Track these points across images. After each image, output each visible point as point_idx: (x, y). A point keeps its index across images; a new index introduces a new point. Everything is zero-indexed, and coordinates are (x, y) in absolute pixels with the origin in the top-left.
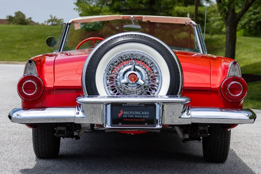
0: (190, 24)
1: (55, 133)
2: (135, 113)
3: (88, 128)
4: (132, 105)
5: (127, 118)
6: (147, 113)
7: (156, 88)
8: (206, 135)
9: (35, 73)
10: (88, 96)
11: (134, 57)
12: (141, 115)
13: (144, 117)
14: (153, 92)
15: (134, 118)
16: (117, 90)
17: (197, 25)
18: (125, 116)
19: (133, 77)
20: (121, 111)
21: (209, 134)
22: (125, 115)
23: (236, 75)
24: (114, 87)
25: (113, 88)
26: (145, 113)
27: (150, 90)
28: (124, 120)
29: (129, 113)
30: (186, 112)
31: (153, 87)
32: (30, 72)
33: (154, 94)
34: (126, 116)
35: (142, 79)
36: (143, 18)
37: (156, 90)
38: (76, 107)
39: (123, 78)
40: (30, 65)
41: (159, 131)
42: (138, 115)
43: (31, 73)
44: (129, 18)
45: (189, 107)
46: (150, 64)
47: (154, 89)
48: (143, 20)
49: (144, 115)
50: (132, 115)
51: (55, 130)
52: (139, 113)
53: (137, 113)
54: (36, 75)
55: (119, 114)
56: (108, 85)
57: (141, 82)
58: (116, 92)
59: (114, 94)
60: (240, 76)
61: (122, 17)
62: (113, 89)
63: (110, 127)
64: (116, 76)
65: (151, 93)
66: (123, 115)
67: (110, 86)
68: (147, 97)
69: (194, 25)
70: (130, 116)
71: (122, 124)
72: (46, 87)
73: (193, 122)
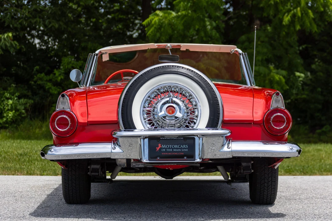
0: (235, 52)
1: (89, 172)
2: (173, 146)
3: (124, 165)
4: (170, 138)
5: (166, 152)
6: (186, 146)
7: (195, 121)
8: (249, 171)
9: (68, 107)
10: (124, 130)
11: (171, 89)
12: (180, 149)
13: (183, 150)
14: (192, 125)
15: (173, 152)
16: (155, 124)
17: (243, 54)
18: (163, 150)
19: (171, 110)
20: (160, 145)
21: (253, 171)
22: (163, 148)
23: (279, 107)
24: (151, 120)
25: (150, 121)
26: (184, 146)
27: (189, 123)
28: (163, 154)
29: (168, 146)
30: (226, 146)
31: (192, 120)
32: (63, 106)
33: (193, 127)
34: (164, 150)
35: (180, 112)
36: (181, 47)
37: (195, 123)
38: (112, 143)
39: (161, 111)
40: (62, 99)
41: (199, 165)
42: (176, 149)
43: (63, 108)
44: (166, 47)
45: (229, 141)
46: (188, 96)
47: (193, 123)
48: (182, 49)
49: (183, 148)
50: (171, 149)
51: (89, 168)
52: (177, 147)
54: (68, 110)
55: (157, 148)
56: (145, 119)
57: (179, 114)
58: (153, 125)
59: (151, 127)
60: (283, 108)
61: (157, 45)
62: (151, 123)
63: (148, 161)
64: (153, 109)
65: (190, 126)
67: (147, 120)
68: (186, 130)
69: (240, 54)
70: (168, 150)
71: (161, 158)
72: (80, 122)
73: (234, 156)
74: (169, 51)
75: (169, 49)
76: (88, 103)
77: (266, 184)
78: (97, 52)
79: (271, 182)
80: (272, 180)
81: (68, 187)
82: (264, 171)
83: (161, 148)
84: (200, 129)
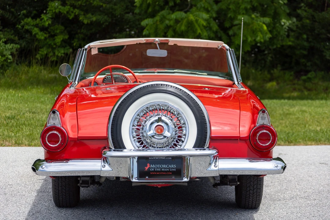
0: (222, 48)
1: (79, 183)
2: (162, 166)
3: (113, 178)
4: (159, 158)
5: (154, 171)
6: (174, 166)
7: (183, 139)
8: (235, 184)
9: (59, 123)
10: (114, 149)
11: (160, 107)
12: (168, 168)
13: (171, 170)
14: (180, 143)
15: (161, 171)
16: (144, 142)
17: (230, 50)
18: (151, 170)
19: (160, 130)
20: (148, 164)
21: (239, 183)
22: (152, 168)
23: (265, 123)
24: (141, 139)
25: (139, 140)
26: (172, 166)
27: (177, 141)
28: (151, 173)
29: (156, 166)
30: (213, 164)
31: (179, 138)
32: (54, 122)
33: (181, 146)
34: (153, 170)
35: (168, 131)
36: (169, 41)
37: (183, 142)
38: (101, 159)
39: (150, 130)
40: (53, 115)
41: (186, 184)
42: (165, 168)
43: (54, 124)
45: (216, 159)
46: (177, 114)
47: (181, 141)
48: (169, 44)
49: (171, 168)
50: (159, 168)
51: (79, 180)
52: (166, 166)
53: (164, 166)
54: (59, 126)
55: (145, 167)
56: (134, 137)
57: (167, 134)
58: (142, 143)
59: (140, 146)
60: (269, 125)
63: (137, 181)
64: (142, 128)
65: (178, 145)
66: (150, 168)
67: (136, 138)
68: (174, 151)
69: (227, 50)
70: (156, 170)
71: (149, 177)
72: (70, 137)
73: (220, 174)
74: (158, 45)
75: (157, 43)
76: (78, 115)
77: (251, 192)
78: (86, 47)
79: (256, 189)
80: (257, 187)
81: (59, 193)
82: (249, 179)
83: (150, 167)
84: (188, 150)
